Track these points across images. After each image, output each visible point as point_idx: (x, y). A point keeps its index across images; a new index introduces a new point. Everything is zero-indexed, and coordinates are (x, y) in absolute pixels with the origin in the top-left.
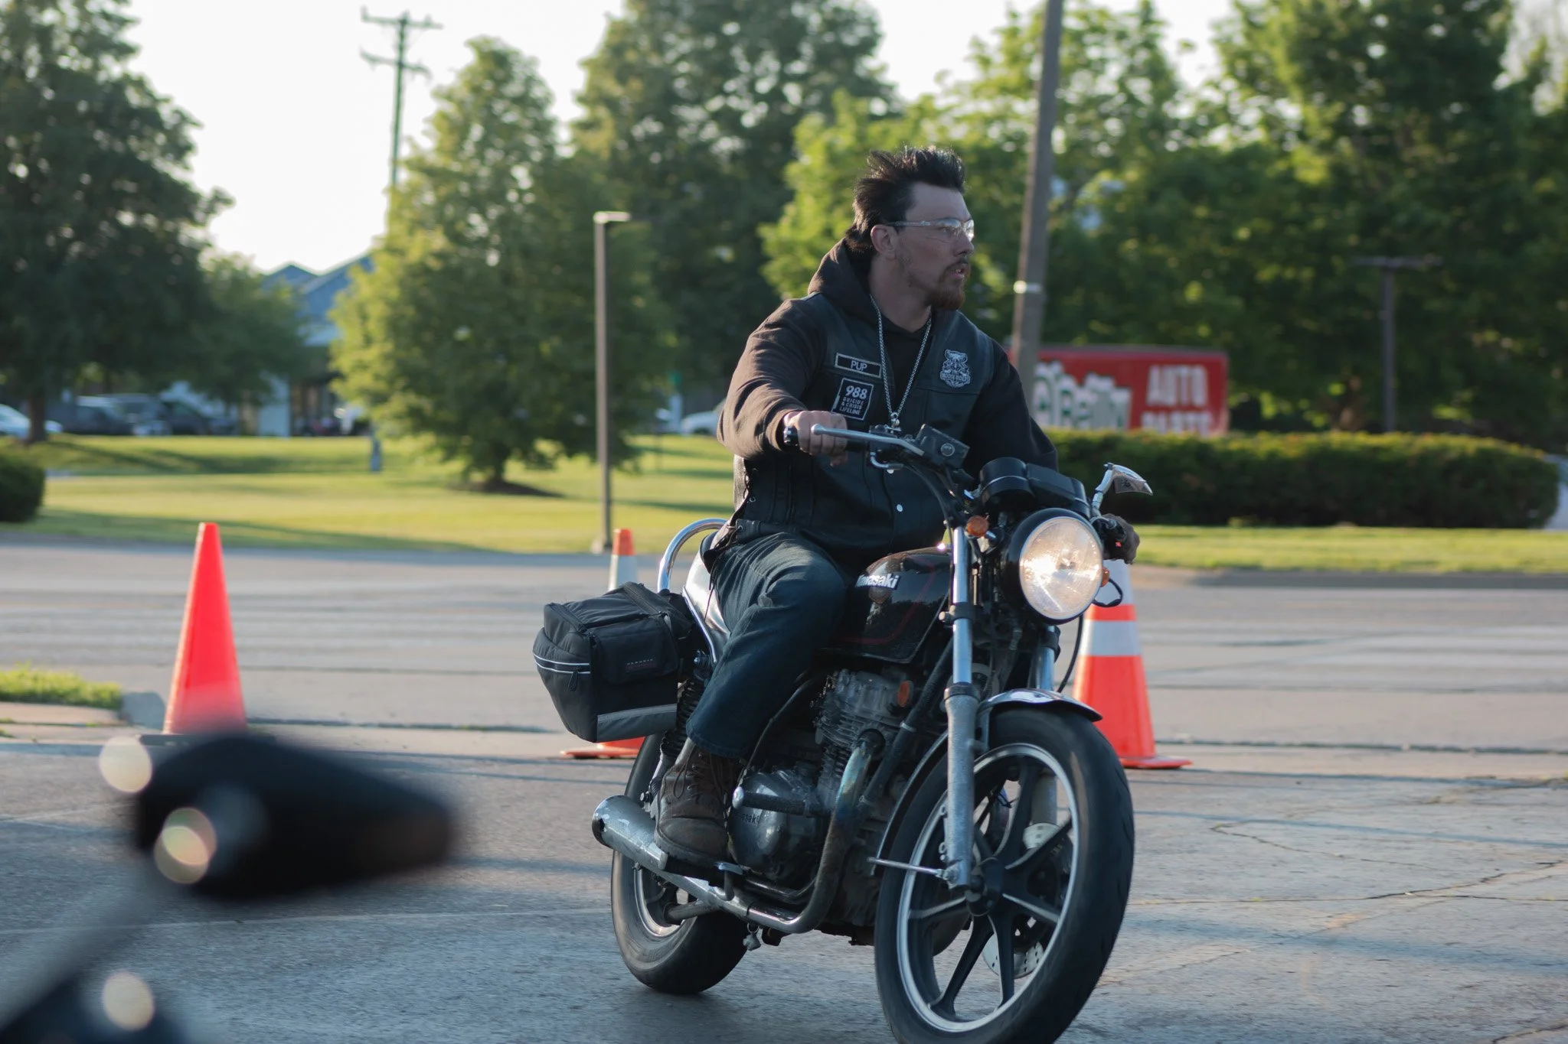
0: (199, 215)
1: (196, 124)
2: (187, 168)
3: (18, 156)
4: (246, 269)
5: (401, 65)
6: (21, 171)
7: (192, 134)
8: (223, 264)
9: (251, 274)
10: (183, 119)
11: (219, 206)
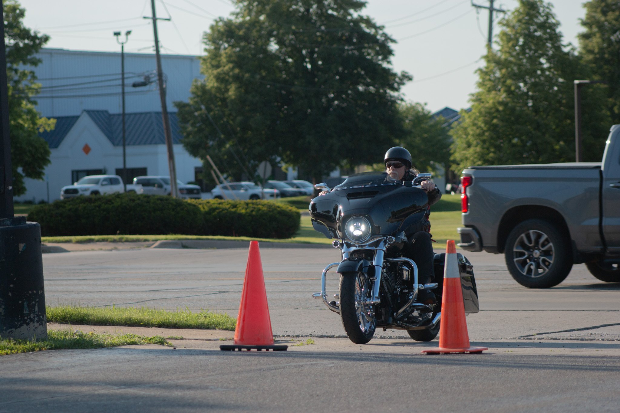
0: (396, 85)
1: (393, 41)
2: (389, 62)
3: (307, 60)
4: (423, 110)
5: (491, 10)
6: (309, 66)
7: (392, 46)
8: (412, 108)
9: (426, 114)
10: (387, 38)
11: (405, 81)
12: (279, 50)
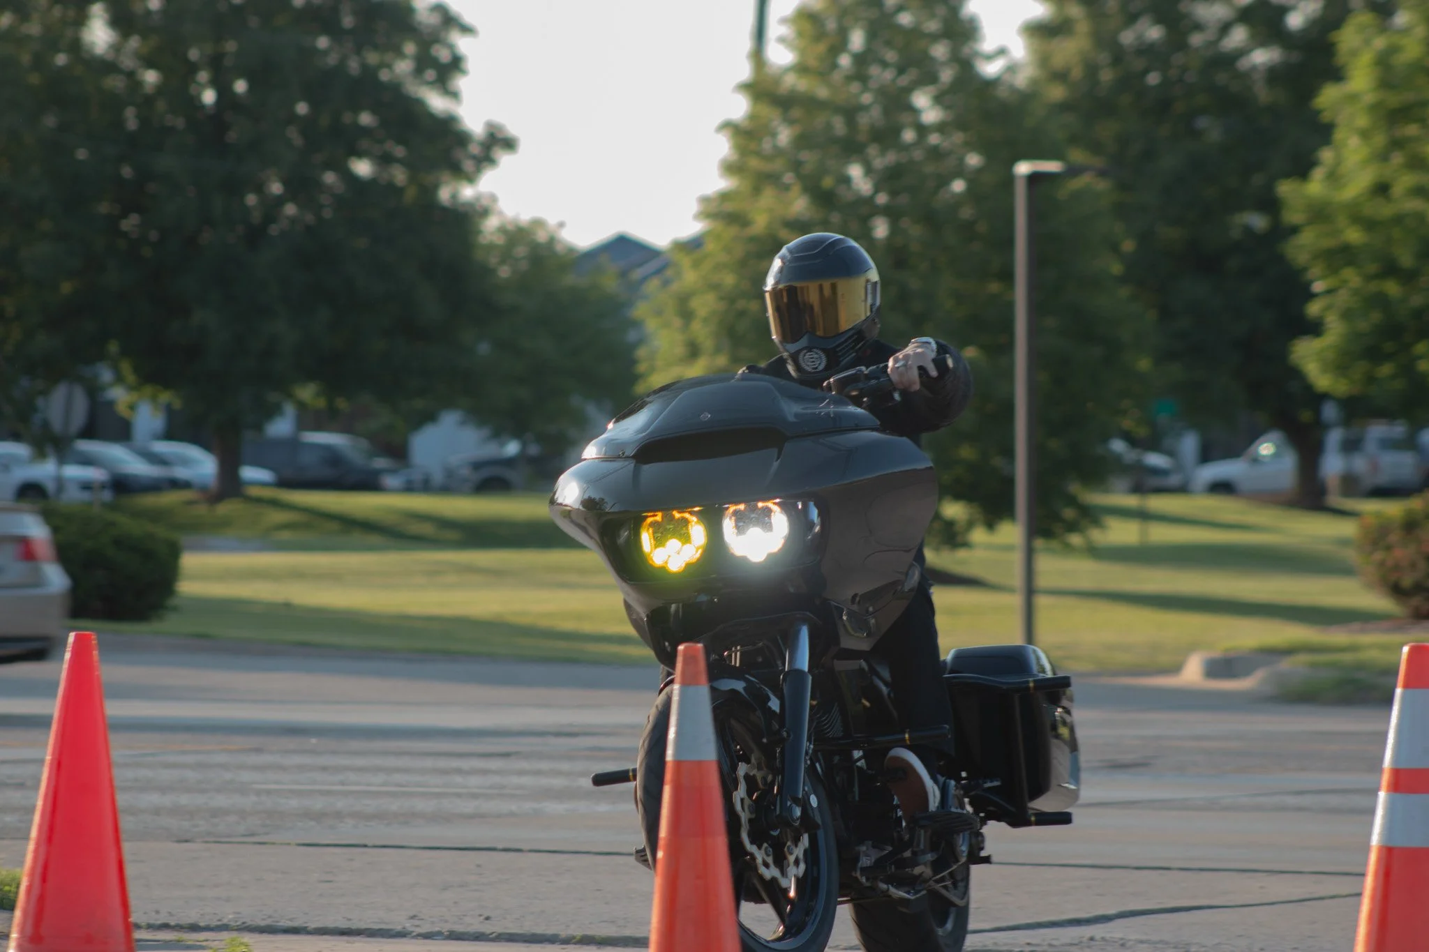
0: (468, 165)
1: (467, 30)
2: (454, 95)
3: (203, 76)
4: (552, 240)
6: (209, 97)
7: (463, 44)
8: (518, 235)
9: (559, 248)
10: (449, 20)
11: (498, 151)
12: (116, 48)
